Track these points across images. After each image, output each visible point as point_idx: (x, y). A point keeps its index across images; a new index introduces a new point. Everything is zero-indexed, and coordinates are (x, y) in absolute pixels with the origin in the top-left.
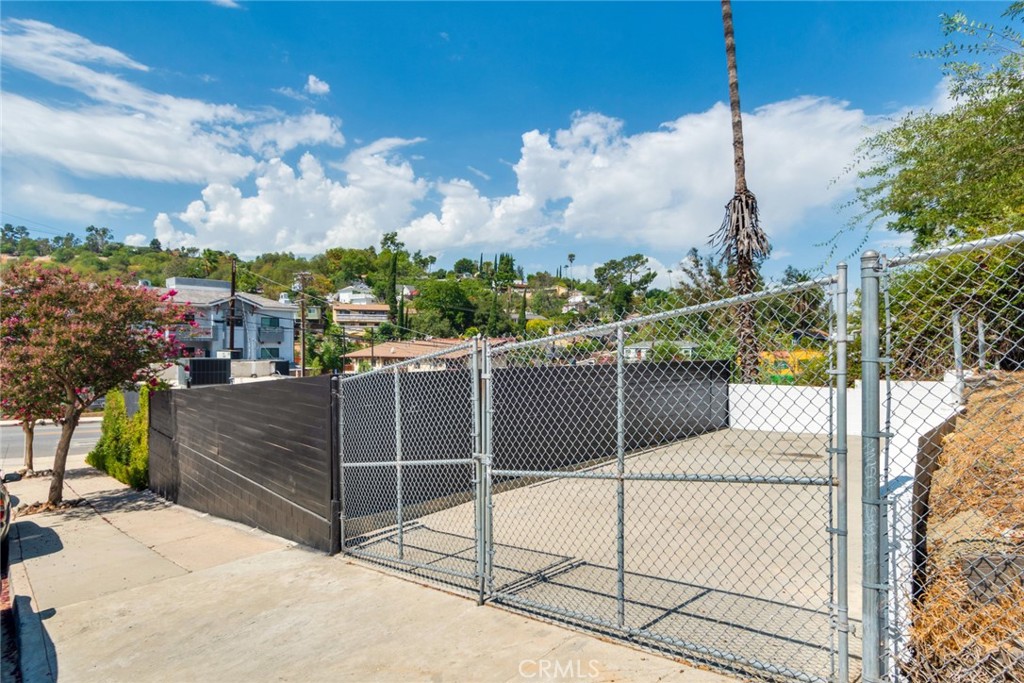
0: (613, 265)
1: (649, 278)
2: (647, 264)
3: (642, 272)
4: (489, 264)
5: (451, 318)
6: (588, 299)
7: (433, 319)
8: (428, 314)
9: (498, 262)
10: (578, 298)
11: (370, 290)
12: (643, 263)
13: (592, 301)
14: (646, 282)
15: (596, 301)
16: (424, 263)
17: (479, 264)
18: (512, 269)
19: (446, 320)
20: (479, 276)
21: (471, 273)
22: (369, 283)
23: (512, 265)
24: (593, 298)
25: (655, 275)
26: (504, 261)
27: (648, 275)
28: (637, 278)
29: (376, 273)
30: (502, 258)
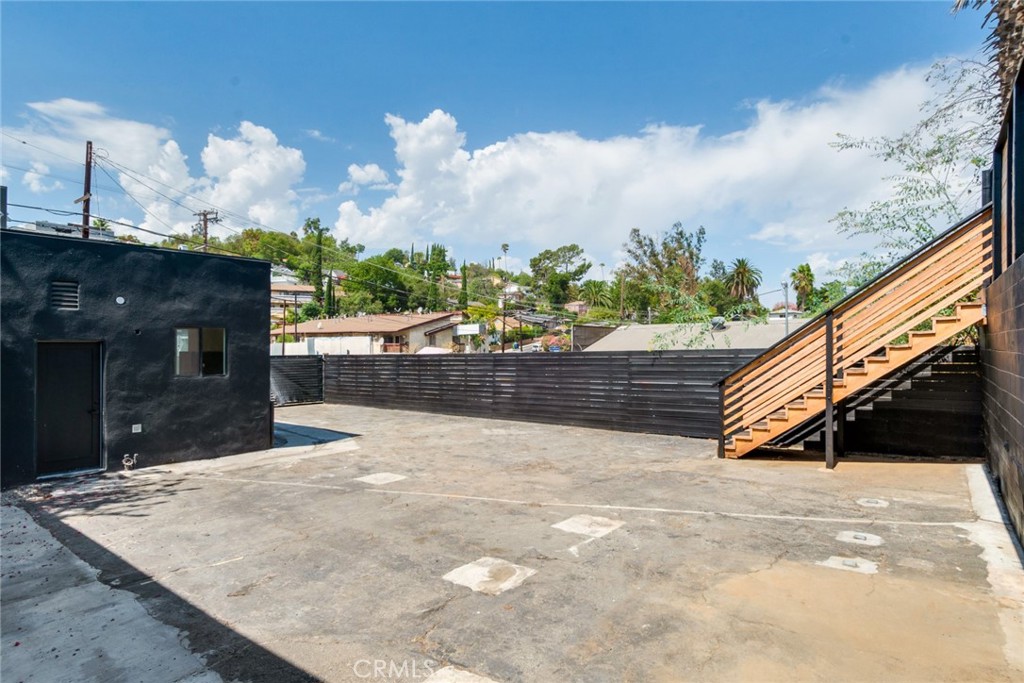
0: (548, 255)
1: (583, 269)
2: (582, 255)
3: (577, 263)
4: (420, 255)
5: (384, 301)
6: (524, 289)
7: (364, 300)
8: (357, 296)
9: (430, 253)
10: (513, 288)
11: (292, 273)
12: (578, 254)
13: (527, 292)
14: (581, 273)
15: (532, 291)
16: (352, 251)
17: (410, 255)
18: (444, 260)
19: (378, 302)
20: (410, 266)
21: (402, 263)
22: (291, 267)
23: (444, 256)
24: (528, 288)
25: (589, 266)
26: (436, 252)
27: (583, 266)
28: (572, 268)
29: (299, 257)
30: (434, 249)
